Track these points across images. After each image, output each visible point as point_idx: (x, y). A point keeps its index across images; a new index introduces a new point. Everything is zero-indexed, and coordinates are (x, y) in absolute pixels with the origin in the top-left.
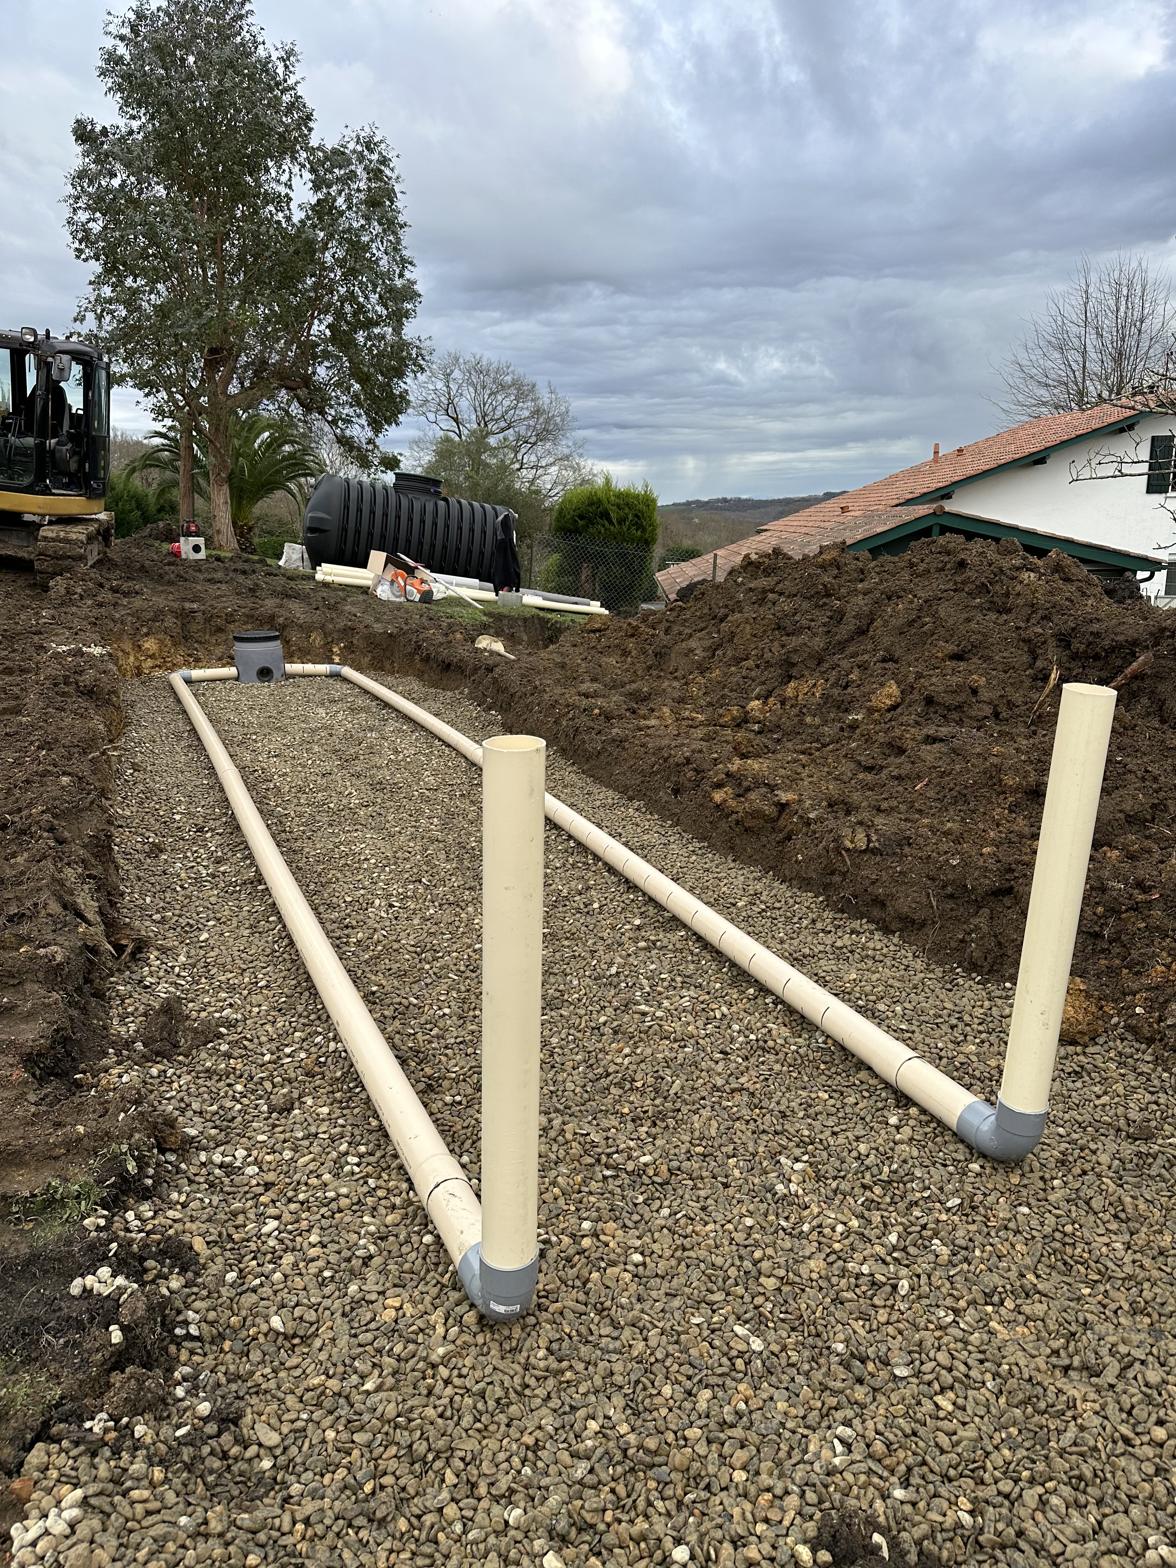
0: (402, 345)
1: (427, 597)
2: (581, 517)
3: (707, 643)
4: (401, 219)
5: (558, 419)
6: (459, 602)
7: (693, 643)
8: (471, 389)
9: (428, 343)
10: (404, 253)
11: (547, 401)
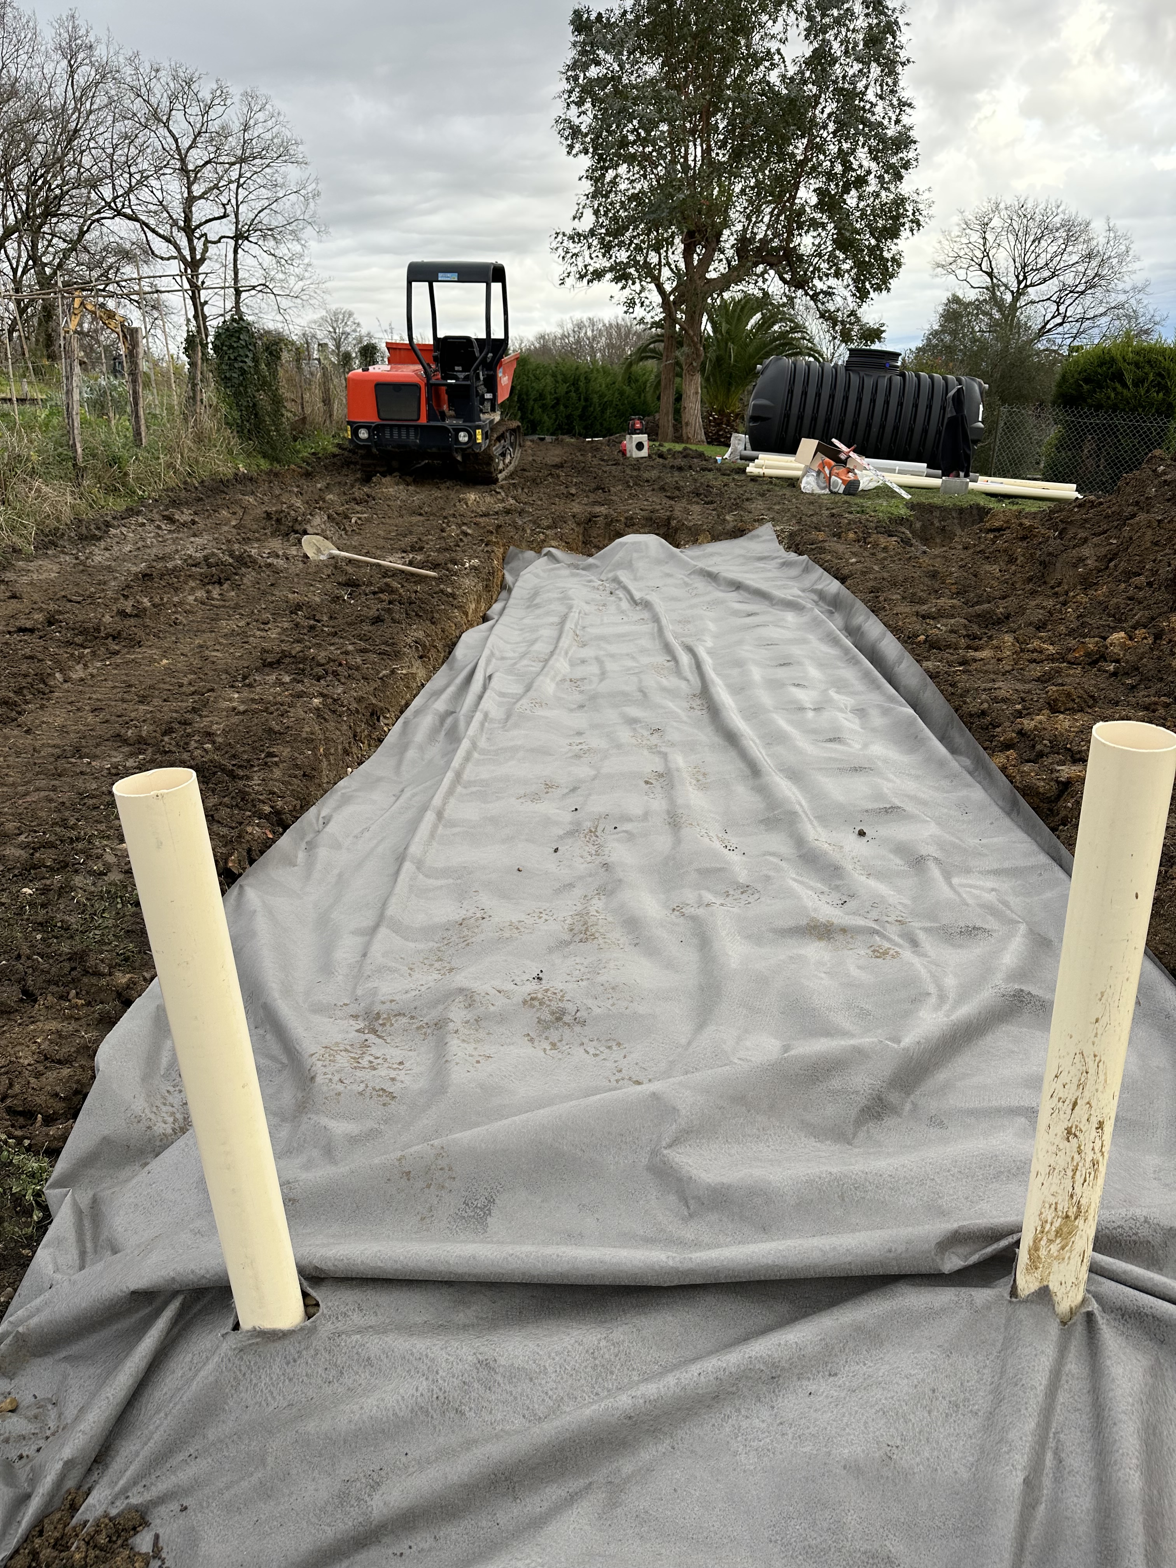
0: (900, 201)
1: (852, 488)
2: (1087, 380)
3: (1103, 551)
4: (903, 55)
5: (1114, 261)
6: (884, 491)
7: (1086, 551)
8: (1012, 238)
9: (926, 195)
10: (903, 94)
11: (1102, 240)
